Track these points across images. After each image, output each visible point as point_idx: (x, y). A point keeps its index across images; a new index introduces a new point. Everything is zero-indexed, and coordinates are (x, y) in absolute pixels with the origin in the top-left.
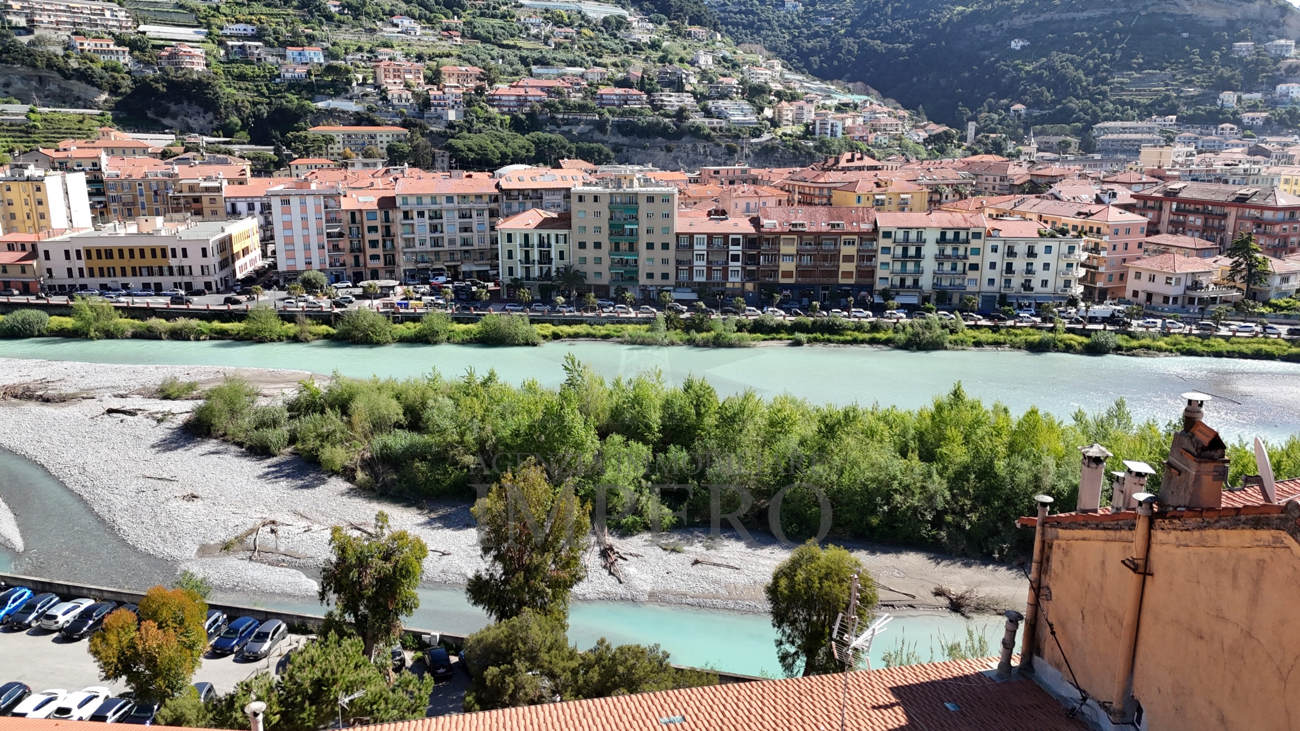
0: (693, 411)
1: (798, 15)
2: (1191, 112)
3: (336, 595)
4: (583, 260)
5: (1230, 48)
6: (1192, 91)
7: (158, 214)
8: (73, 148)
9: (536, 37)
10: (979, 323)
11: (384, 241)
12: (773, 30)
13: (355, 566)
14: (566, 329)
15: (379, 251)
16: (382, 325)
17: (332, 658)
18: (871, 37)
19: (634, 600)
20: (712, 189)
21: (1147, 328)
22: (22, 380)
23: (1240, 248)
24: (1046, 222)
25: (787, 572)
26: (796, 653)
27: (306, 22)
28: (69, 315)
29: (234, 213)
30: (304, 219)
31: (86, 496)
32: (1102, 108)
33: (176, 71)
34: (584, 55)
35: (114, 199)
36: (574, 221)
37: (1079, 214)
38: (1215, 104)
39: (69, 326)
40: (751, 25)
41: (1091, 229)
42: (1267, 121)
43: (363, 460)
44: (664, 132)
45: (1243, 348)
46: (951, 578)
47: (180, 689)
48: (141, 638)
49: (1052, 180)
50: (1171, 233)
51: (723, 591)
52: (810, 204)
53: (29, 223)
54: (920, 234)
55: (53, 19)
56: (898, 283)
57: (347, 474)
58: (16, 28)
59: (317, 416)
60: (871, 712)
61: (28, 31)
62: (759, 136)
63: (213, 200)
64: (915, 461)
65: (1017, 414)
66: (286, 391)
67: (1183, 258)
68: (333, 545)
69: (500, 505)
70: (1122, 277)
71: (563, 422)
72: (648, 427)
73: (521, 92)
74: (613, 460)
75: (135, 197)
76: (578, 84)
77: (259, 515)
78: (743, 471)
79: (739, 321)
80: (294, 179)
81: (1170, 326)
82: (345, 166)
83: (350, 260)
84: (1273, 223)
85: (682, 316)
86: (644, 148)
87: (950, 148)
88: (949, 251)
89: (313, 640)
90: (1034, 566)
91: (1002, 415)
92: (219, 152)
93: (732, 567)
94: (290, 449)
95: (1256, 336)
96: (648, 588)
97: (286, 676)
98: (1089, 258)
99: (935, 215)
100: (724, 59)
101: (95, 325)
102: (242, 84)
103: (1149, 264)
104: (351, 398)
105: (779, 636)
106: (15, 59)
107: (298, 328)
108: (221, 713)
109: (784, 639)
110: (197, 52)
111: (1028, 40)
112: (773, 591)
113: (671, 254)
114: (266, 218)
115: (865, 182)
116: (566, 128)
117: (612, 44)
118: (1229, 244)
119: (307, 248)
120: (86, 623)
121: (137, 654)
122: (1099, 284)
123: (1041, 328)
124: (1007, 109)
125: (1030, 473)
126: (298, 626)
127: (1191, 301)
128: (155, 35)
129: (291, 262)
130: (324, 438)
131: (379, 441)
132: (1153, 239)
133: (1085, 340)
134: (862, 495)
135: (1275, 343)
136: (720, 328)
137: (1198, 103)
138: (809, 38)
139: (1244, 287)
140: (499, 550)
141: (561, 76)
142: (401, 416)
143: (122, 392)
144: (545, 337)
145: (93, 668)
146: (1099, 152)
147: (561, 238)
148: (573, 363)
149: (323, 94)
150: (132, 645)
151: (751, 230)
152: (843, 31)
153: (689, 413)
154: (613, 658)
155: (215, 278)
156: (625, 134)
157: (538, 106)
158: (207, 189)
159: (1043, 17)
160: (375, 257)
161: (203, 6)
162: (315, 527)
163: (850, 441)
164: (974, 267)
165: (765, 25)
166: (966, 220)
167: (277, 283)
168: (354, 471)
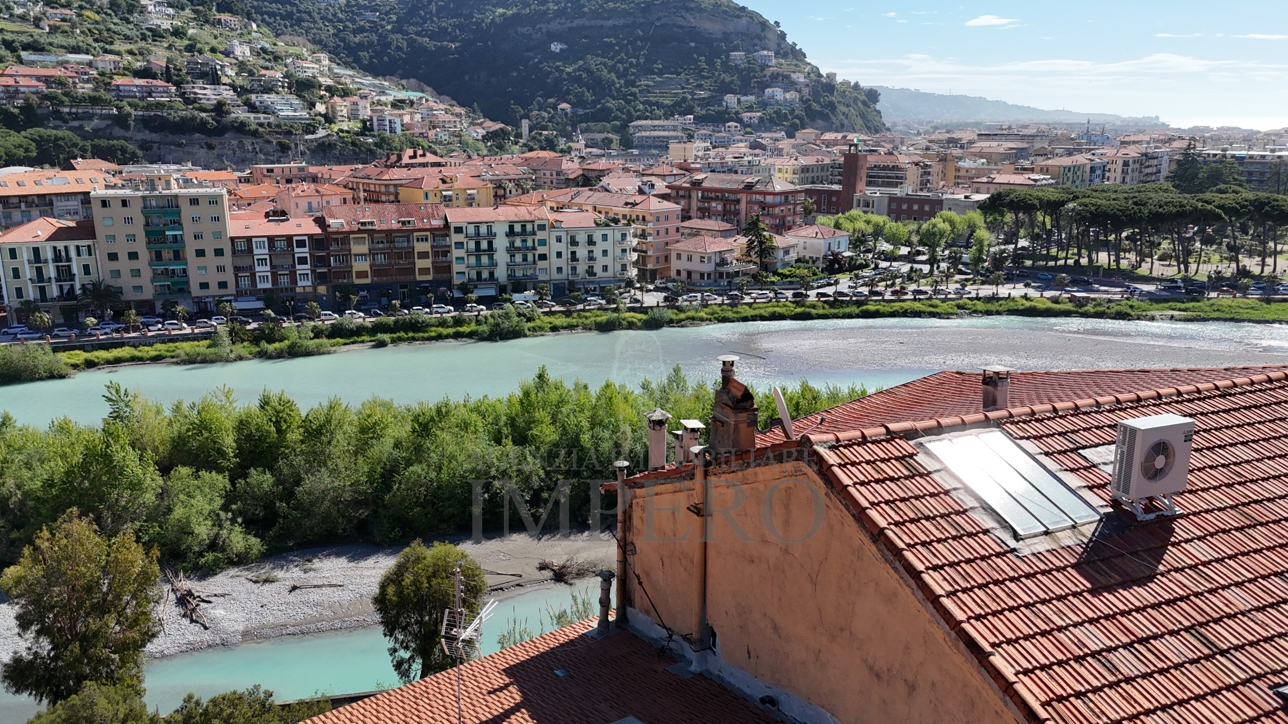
0: (273, 429)
1: (340, 8)
2: (704, 112)
4: (117, 274)
5: (728, 56)
6: (702, 94)
9: (23, 18)
10: (553, 309)
12: (315, 22)
14: (103, 354)
18: (418, 34)
19: (224, 644)
20: (267, 189)
21: (691, 302)
23: (752, 228)
24: (600, 212)
25: (393, 579)
26: (412, 657)
32: (634, 108)
34: (90, 40)
36: (100, 231)
37: (627, 204)
38: (720, 105)
40: (289, 16)
41: (638, 216)
42: (761, 119)
44: (202, 127)
45: (762, 312)
46: (553, 551)
49: (601, 173)
50: (700, 218)
51: (328, 613)
52: (377, 201)
54: (489, 228)
56: (475, 277)
60: (487, 698)
62: (313, 133)
64: (509, 447)
65: (595, 390)
67: (711, 239)
69: (38, 571)
70: (667, 258)
71: (112, 461)
72: (221, 453)
73: (11, 81)
74: (181, 496)
76: (85, 74)
78: (336, 484)
79: (315, 327)
81: (707, 298)
84: (774, 206)
85: (248, 327)
86: (180, 145)
87: (508, 144)
88: (518, 243)
90: (619, 525)
91: (582, 392)
93: (335, 586)
95: (770, 301)
96: (241, 628)
98: (638, 243)
99: (501, 209)
100: (263, 50)
103: (686, 245)
105: (391, 644)
109: (397, 646)
111: (565, 43)
112: (381, 601)
113: (227, 260)
115: (431, 179)
116: (76, 124)
117: (124, 29)
118: (744, 226)
122: (650, 266)
123: (607, 310)
124: (555, 107)
125: (611, 442)
127: (721, 275)
132: (686, 224)
133: (644, 317)
134: (462, 487)
135: (785, 306)
136: (294, 336)
137: (708, 104)
138: (355, 32)
139: (758, 260)
140: (42, 622)
141: (63, 64)
144: (75, 366)
146: (636, 147)
147: (84, 250)
148: (117, 391)
151: (318, 231)
152: (389, 27)
153: (268, 432)
154: (206, 712)
156: (153, 130)
157: (35, 99)
159: (576, 23)
163: (446, 436)
164: (543, 257)
165: (306, 17)
166: (530, 213)
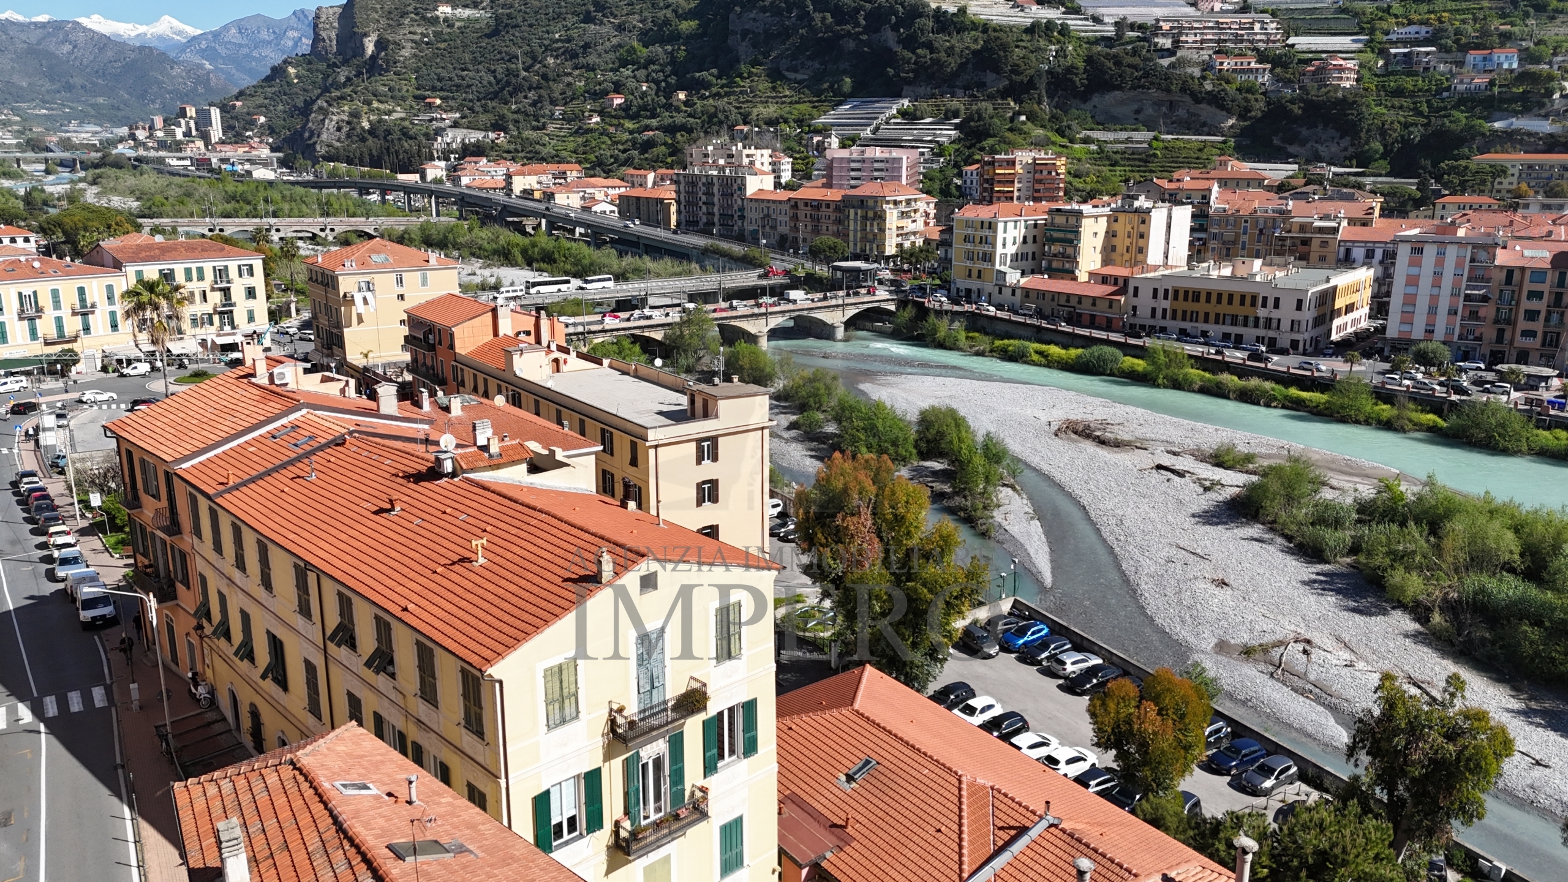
3: (1369, 758)
7: (1258, 257)
8: (1187, 179)
11: (1549, 313)
13: (1402, 731)
15: (1538, 326)
16: (1517, 426)
17: (1347, 832)
22: (1085, 417)
27: (1504, 16)
28: (1142, 358)
29: (1347, 262)
30: (1438, 275)
31: (1117, 549)
33: (1319, 89)
35: (1215, 236)
39: (1140, 369)
43: (1445, 599)
47: (1166, 789)
48: (1139, 718)
53: (1127, 256)
55: (1198, 38)
57: (1419, 611)
58: (1162, 50)
59: (1395, 527)
61: (1171, 52)
63: (1324, 244)
66: (1360, 487)
68: (1379, 694)
75: (1237, 235)
77: (1293, 627)
80: (1437, 222)
82: (1515, 207)
83: (1490, 333)
89: (1327, 801)
92: (1346, 186)
94: (1348, 560)
97: (1285, 828)
101: (1165, 372)
102: (1396, 102)
104: (1449, 514)
106: (1152, 83)
107: (1395, 412)
108: (1203, 835)
110: (1350, 64)
114: (1386, 269)
119: (1433, 311)
120: (1090, 682)
121: (1131, 731)
126: (1312, 776)
128: (1305, 47)
129: (1406, 328)
130: (1399, 558)
131: (1474, 581)
142: (1516, 557)
143: (1176, 449)
145: (1086, 729)
149: (1506, 110)
150: (1128, 722)
155: (1303, 336)
158: (1321, 230)
160: (1529, 334)
161: (1369, 7)
162: (1361, 665)
167: (1380, 352)
168: (1429, 610)
